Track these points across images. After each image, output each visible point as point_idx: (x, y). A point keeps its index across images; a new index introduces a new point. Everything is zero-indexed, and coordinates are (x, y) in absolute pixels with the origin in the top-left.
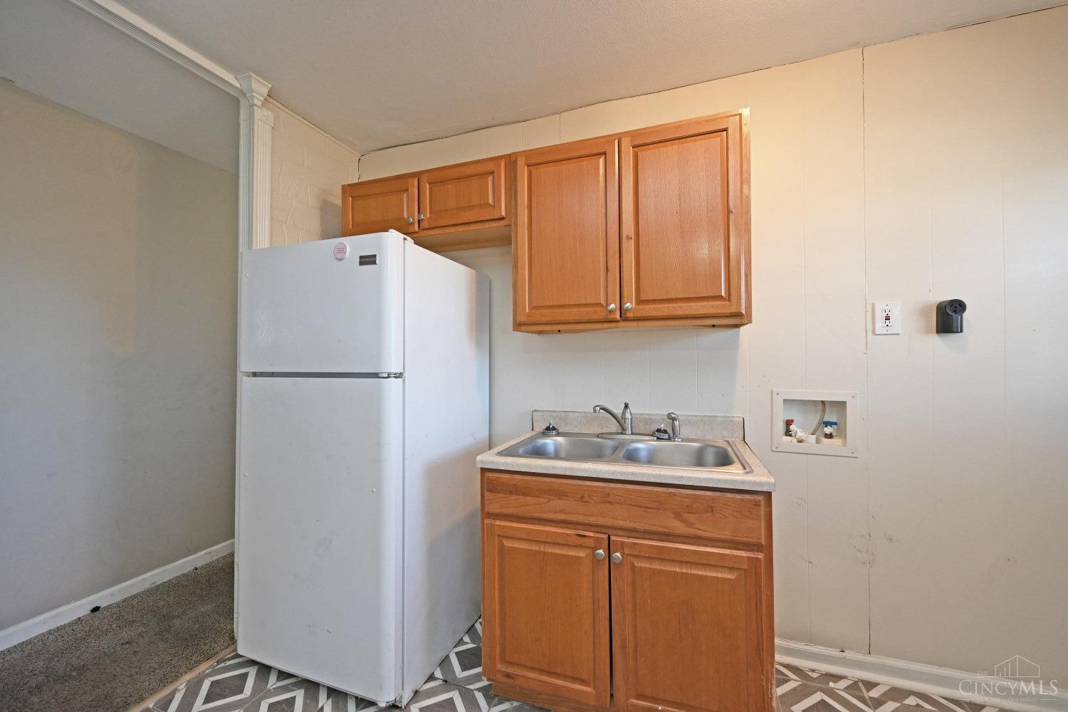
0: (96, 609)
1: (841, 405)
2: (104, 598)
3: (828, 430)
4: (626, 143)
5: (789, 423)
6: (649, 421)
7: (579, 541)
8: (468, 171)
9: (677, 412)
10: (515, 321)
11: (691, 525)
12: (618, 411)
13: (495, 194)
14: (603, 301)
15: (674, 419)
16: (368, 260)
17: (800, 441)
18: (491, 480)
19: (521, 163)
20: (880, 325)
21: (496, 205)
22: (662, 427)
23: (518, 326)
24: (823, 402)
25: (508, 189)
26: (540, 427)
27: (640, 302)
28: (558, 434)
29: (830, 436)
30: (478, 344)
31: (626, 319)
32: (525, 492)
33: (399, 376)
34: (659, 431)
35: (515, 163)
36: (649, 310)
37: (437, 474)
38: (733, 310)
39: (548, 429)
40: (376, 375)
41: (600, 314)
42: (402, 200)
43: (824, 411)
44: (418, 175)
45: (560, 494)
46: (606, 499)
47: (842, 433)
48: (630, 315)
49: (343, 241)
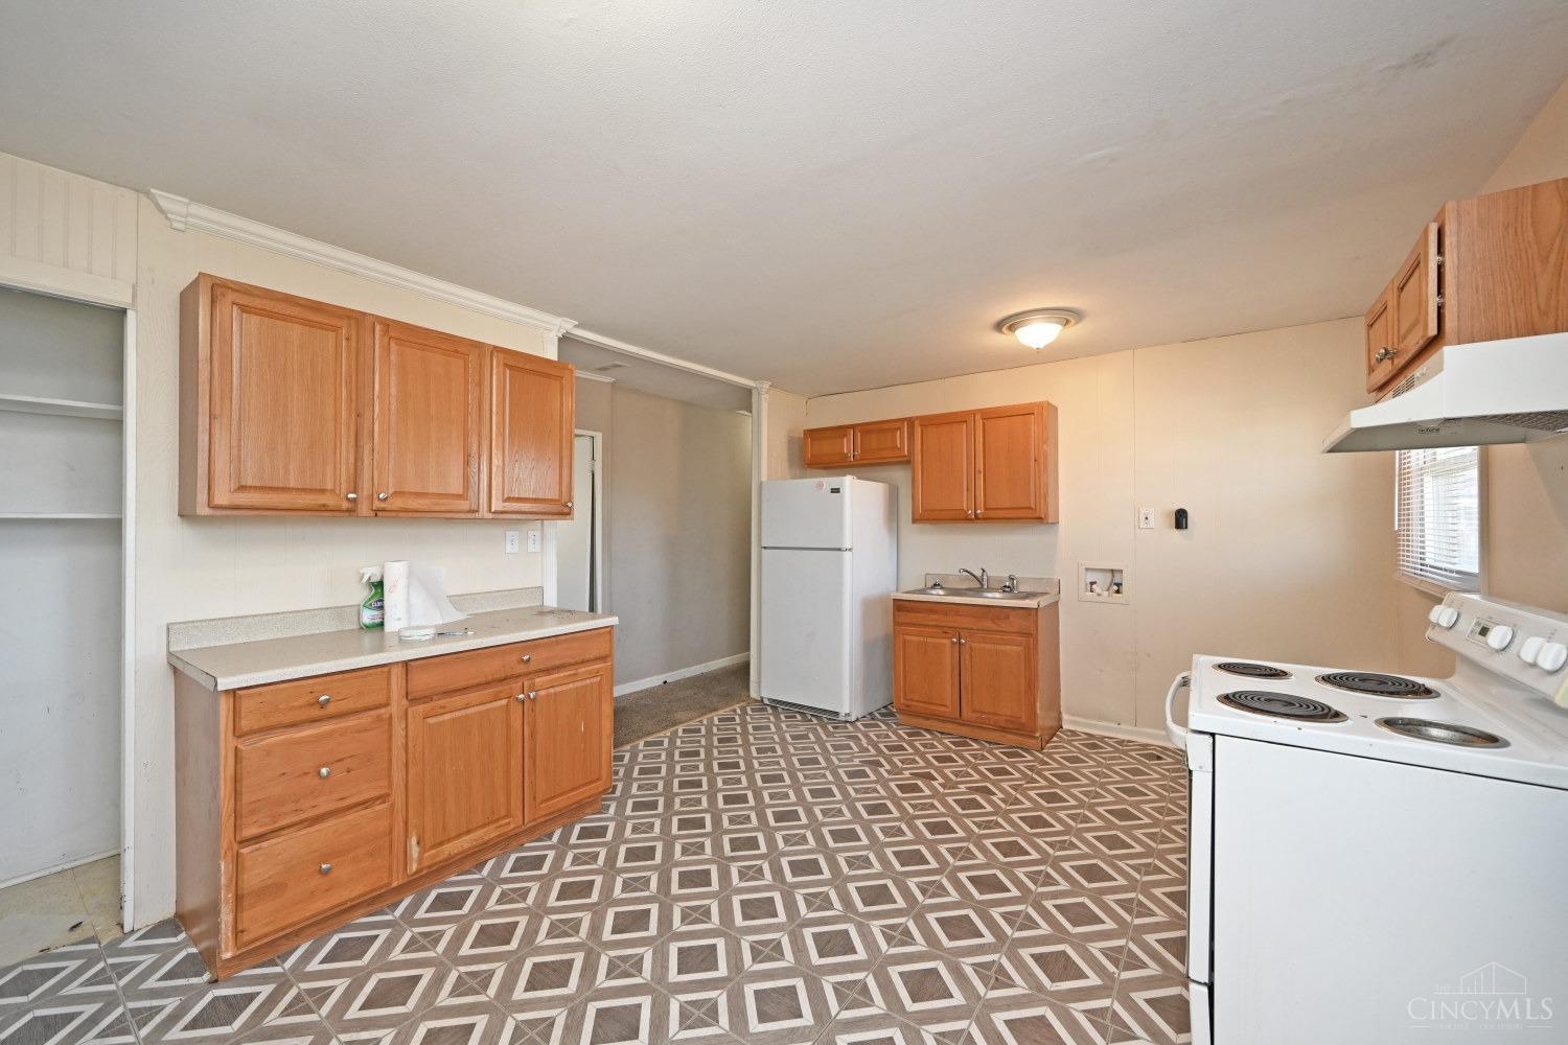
0: (665, 682)
1: (1121, 571)
2: (672, 677)
3: (1117, 588)
4: (978, 417)
5: (1091, 584)
6: (1000, 580)
7: (943, 634)
8: (885, 426)
9: (1016, 576)
10: (913, 517)
11: (999, 625)
12: (978, 573)
13: (901, 440)
14: (964, 508)
15: (1015, 580)
16: (836, 491)
17: (1099, 595)
18: (900, 606)
19: (917, 423)
20: (1143, 523)
21: (902, 448)
22: (1007, 584)
23: (915, 521)
24: (1112, 571)
25: (909, 438)
26: (930, 584)
27: (986, 509)
28: (942, 588)
29: (1117, 592)
30: (890, 529)
31: (979, 519)
32: (918, 611)
33: (850, 550)
34: (1005, 586)
35: (913, 423)
36: (992, 514)
37: (869, 606)
38: (1037, 515)
39: (935, 585)
40: (839, 549)
41: (964, 515)
42: (843, 442)
43: (1113, 576)
44: (853, 427)
45: (935, 612)
46: (957, 613)
47: (1122, 591)
48: (980, 517)
49: (822, 479)
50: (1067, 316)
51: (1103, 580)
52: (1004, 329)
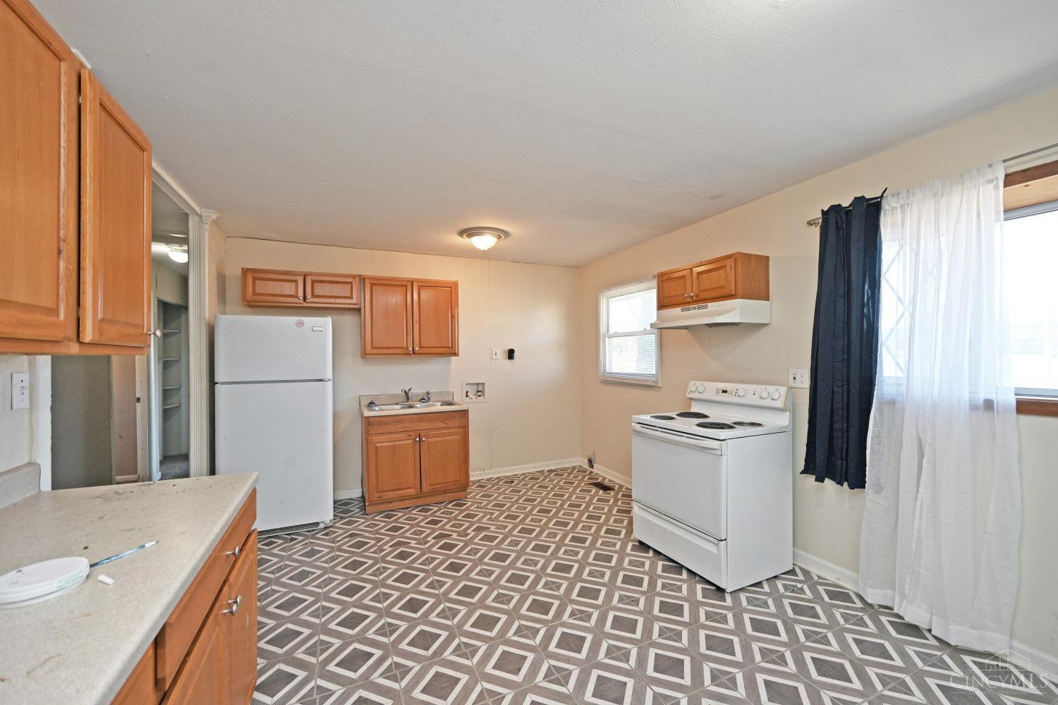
1: (483, 384)
3: (479, 394)
4: (415, 284)
5: (467, 392)
6: (417, 396)
7: (409, 437)
8: (338, 279)
9: (430, 391)
11: (447, 424)
13: (351, 292)
14: (405, 346)
15: (429, 394)
17: (471, 399)
18: (371, 421)
19: (367, 280)
20: (494, 355)
21: (352, 298)
23: (364, 355)
24: (478, 384)
25: (360, 291)
27: (420, 347)
29: (480, 396)
31: (414, 354)
32: (387, 423)
33: (331, 380)
34: (424, 398)
35: (363, 279)
36: (425, 350)
39: (370, 403)
40: (321, 380)
41: (405, 351)
43: (478, 387)
44: (305, 274)
45: (402, 422)
46: (419, 420)
47: (483, 395)
48: (417, 352)
49: (303, 319)
50: (501, 234)
51: (472, 390)
52: (464, 236)
